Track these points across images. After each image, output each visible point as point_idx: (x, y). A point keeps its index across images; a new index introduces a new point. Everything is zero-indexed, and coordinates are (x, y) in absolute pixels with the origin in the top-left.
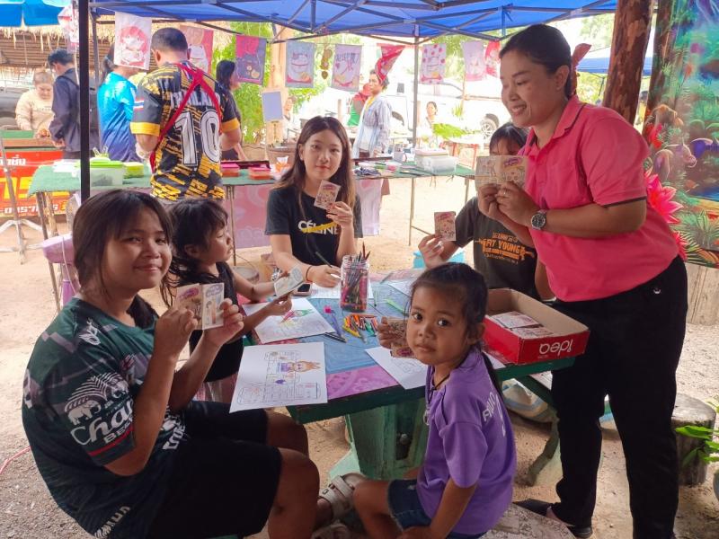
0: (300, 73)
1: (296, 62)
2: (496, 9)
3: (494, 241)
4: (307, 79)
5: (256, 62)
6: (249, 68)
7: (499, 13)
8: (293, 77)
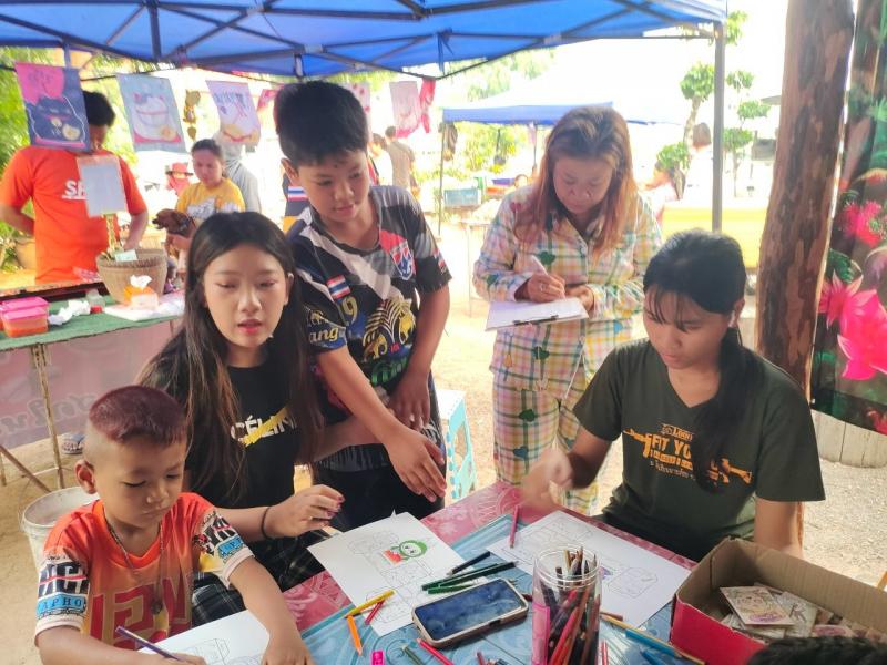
0: (155, 126)
1: (144, 108)
2: (429, 36)
3: (666, 440)
4: (173, 136)
5: (68, 111)
6: (56, 122)
7: (435, 41)
8: (144, 133)
